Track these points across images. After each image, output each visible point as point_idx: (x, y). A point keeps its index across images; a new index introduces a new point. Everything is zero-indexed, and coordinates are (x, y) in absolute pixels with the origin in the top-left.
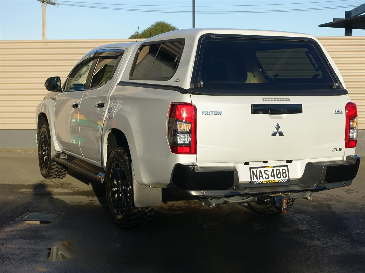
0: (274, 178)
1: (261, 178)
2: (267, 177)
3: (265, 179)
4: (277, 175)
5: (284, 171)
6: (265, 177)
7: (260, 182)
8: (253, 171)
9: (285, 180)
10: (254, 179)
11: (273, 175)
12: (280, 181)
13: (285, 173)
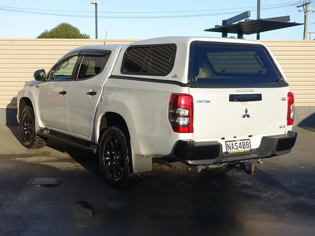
0: (241, 149)
1: (233, 149)
2: (237, 148)
3: (236, 150)
4: (243, 146)
5: (247, 143)
6: (236, 148)
7: (233, 152)
8: (227, 144)
9: (248, 150)
10: (228, 150)
11: (240, 146)
12: (245, 151)
13: (248, 145)
